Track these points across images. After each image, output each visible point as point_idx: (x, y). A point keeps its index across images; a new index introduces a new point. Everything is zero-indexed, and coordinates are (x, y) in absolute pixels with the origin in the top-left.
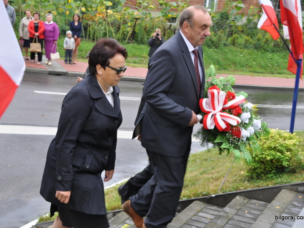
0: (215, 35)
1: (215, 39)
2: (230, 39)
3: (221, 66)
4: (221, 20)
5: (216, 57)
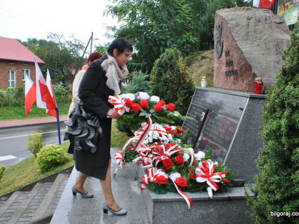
0: (17, 100)
1: (17, 102)
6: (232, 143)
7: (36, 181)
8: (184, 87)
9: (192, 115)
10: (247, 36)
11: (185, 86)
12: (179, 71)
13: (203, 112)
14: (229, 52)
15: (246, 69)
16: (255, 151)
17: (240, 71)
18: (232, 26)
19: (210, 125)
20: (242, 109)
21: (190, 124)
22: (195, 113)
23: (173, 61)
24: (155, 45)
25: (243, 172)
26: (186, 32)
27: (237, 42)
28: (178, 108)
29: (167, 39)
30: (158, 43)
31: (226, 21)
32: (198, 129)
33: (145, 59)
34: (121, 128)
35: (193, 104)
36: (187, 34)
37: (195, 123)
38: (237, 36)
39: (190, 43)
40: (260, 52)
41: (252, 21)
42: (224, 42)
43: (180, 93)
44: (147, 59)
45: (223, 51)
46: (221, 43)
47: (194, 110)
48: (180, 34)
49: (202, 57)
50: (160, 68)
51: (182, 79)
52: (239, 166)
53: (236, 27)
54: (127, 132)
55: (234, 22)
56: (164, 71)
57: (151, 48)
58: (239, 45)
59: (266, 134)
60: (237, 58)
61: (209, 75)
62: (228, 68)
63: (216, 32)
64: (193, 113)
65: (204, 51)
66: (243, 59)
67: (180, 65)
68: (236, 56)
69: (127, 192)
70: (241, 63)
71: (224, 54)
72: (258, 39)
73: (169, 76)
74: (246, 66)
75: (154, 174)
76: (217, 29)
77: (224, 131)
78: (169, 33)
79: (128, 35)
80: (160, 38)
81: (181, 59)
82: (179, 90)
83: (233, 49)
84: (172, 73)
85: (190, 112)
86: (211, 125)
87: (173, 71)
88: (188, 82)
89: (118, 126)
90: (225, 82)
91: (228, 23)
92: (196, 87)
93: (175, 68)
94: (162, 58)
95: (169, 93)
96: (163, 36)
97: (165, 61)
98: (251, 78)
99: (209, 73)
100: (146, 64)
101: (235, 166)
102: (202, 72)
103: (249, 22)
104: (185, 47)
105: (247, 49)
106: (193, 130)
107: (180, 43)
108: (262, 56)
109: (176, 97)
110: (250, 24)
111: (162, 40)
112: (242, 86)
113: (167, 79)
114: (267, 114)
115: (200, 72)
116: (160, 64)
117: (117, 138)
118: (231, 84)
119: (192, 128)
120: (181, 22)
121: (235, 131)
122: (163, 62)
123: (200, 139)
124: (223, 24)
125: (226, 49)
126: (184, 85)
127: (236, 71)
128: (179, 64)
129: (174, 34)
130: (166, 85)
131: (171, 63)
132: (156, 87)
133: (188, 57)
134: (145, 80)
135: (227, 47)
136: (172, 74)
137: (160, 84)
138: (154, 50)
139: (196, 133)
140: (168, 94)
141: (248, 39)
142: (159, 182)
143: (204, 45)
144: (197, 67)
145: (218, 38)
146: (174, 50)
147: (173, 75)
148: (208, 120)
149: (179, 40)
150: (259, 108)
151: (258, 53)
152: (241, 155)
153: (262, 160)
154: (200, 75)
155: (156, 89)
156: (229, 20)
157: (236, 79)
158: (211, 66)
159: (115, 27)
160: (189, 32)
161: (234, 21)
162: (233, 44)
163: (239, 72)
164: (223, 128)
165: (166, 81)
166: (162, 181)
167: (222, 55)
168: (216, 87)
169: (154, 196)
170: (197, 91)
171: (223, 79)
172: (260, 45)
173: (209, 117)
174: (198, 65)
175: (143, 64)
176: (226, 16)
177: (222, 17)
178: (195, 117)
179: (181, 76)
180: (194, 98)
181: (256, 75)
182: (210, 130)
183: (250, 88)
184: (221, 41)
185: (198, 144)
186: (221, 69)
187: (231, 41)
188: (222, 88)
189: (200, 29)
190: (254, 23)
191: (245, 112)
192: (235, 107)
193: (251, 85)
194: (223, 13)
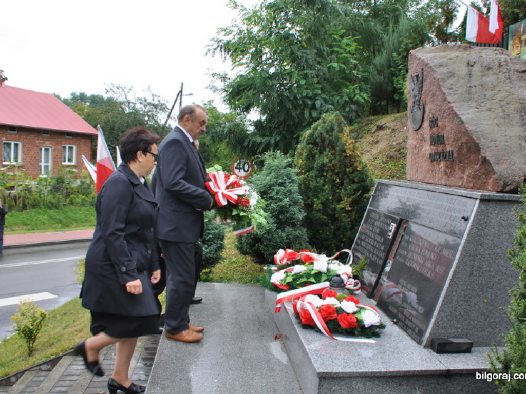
0: (54, 198)
1: (54, 201)
2: (68, 200)
3: (64, 224)
4: (58, 184)
5: (58, 217)
6: (450, 276)
8: (353, 179)
9: (371, 229)
10: (469, 94)
11: (355, 177)
12: (344, 152)
13: (392, 224)
14: (436, 120)
15: (468, 151)
16: (490, 290)
17: (458, 154)
18: (442, 76)
19: (407, 244)
20: (466, 219)
21: (368, 243)
22: (375, 224)
23: (335, 133)
24: (296, 107)
25: (469, 327)
26: (348, 83)
27: (452, 105)
28: (343, 215)
29: (316, 95)
30: (301, 102)
31: (431, 67)
32: (383, 252)
33: (278, 130)
34: (245, 248)
35: (371, 208)
37: (378, 242)
38: (452, 93)
39: (355, 103)
40: (493, 122)
41: (476, 69)
42: (428, 103)
43: (346, 189)
44: (281, 129)
45: (425, 118)
46: (421, 104)
47: (375, 220)
48: (337, 88)
49: (377, 127)
50: (311, 146)
51: (349, 165)
52: (462, 316)
53: (449, 77)
54: (254, 256)
55: (444, 70)
56: (318, 151)
57: (288, 110)
58: (456, 109)
60: (453, 132)
61: (391, 157)
62: (434, 148)
63: (408, 87)
64: (373, 224)
65: (380, 117)
66: (464, 133)
67: (346, 141)
68: (449, 127)
69: (264, 361)
70: (458, 139)
71: (426, 124)
72: (488, 99)
73: (327, 160)
74: (469, 145)
76: (413, 81)
77: (433, 256)
78: (320, 86)
80: (304, 94)
81: (347, 129)
82: (345, 184)
83: (445, 115)
84: (332, 154)
85: (366, 222)
86: (408, 246)
87: (333, 152)
88: (361, 171)
89: (240, 246)
90: (428, 172)
91: (434, 71)
92: (376, 180)
93: (338, 146)
94: (316, 129)
95: (327, 189)
96: (308, 91)
97: (321, 134)
98: (478, 166)
99: (392, 154)
100: (279, 140)
101: (456, 317)
102: (380, 153)
103: (470, 71)
104: (347, 110)
105: (470, 116)
106: (374, 254)
107: (338, 102)
108: (497, 128)
109: (340, 195)
110: (473, 73)
111: (307, 97)
112: (461, 178)
113: (323, 165)
115: (375, 152)
116: (312, 139)
117: (235, 265)
118: (440, 176)
119: (372, 250)
120: (340, 67)
121: (454, 256)
122: (317, 136)
123: (387, 269)
124: (425, 73)
125: (431, 116)
126: (353, 175)
127: (451, 153)
128: (344, 139)
129: (328, 87)
130: (322, 176)
131: (331, 138)
132: (304, 179)
133: (353, 127)
134: (286, 167)
135: (433, 112)
136: (333, 157)
137: (312, 174)
138: (293, 114)
139: (380, 258)
140: (325, 191)
141: (471, 99)
143: (379, 105)
144: (370, 143)
145: (415, 97)
146: (335, 116)
147: (334, 159)
148: (402, 236)
149: (337, 98)
150: (496, 217)
151: (489, 122)
152: (465, 297)
153: (519, 306)
155: (304, 182)
156: (435, 66)
157: (451, 166)
159: (226, 75)
160: (354, 85)
161: (445, 68)
162: (445, 107)
163: (455, 155)
164: (433, 251)
165: (322, 169)
167: (423, 126)
168: (411, 180)
169: (320, 368)
170: (380, 187)
171: (425, 166)
172: (493, 110)
173: (404, 231)
174: (370, 141)
175: (275, 140)
176: (431, 59)
177: (423, 60)
178: (377, 231)
179: (347, 161)
180: (373, 198)
181: (488, 160)
182: (407, 255)
183: (477, 182)
184: (421, 102)
185: (384, 278)
186: (422, 149)
187: (441, 102)
188: (423, 182)
189: (372, 79)
190: (480, 72)
191: (473, 223)
192: (454, 215)
193: (479, 178)
194: (425, 55)
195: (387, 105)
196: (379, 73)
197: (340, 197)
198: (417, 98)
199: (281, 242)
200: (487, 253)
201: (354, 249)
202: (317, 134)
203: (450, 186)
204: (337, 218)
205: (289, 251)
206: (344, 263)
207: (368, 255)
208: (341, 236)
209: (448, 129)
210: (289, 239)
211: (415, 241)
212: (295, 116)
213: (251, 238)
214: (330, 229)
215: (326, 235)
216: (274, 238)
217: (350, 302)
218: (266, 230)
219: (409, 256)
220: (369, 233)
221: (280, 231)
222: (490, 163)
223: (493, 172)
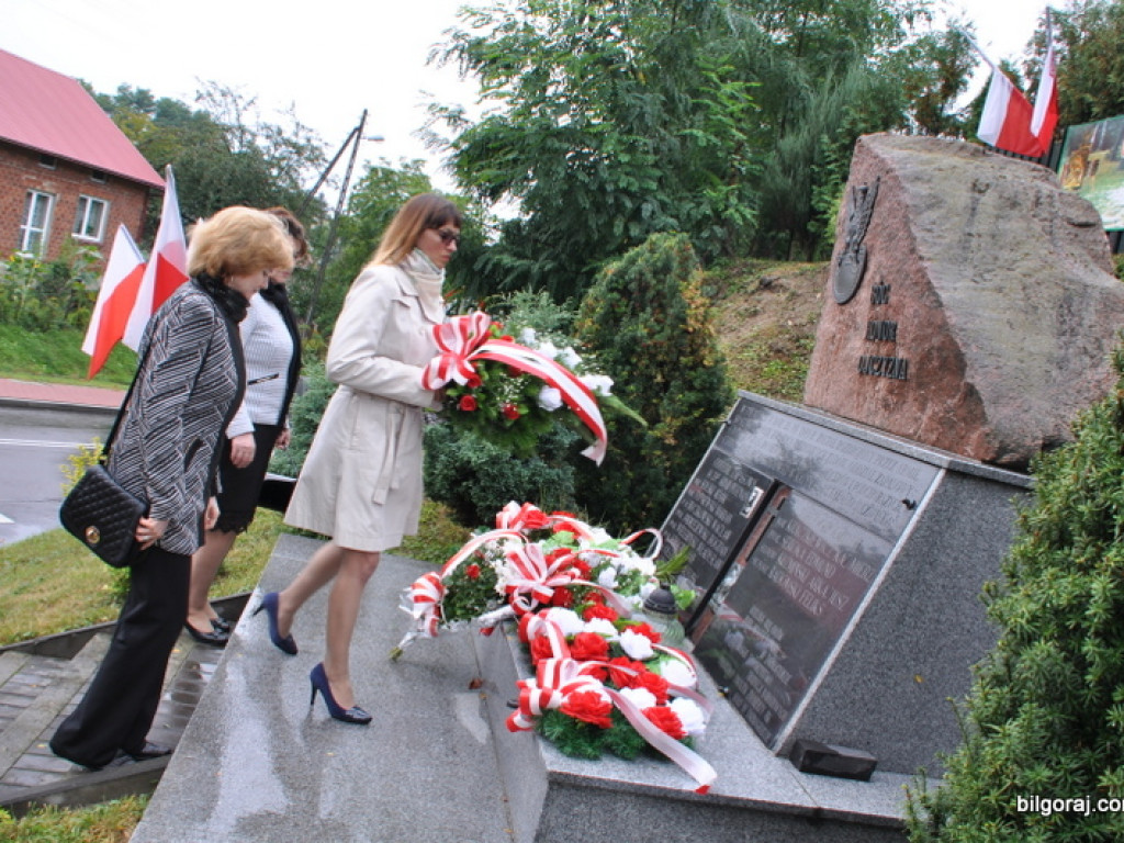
0: (41, 307)
1: (40, 313)
3: (53, 367)
4: (55, 277)
5: (42, 350)
6: (856, 617)
7: (91, 626)
8: (691, 381)
9: (710, 492)
10: (964, 248)
11: (695, 378)
12: (684, 321)
13: (757, 489)
14: (887, 290)
15: (941, 366)
17: (919, 369)
18: (917, 201)
19: (779, 536)
20: (911, 506)
21: (699, 520)
22: (721, 483)
23: (670, 279)
24: (598, 207)
25: (877, 730)
26: (716, 180)
27: (926, 264)
28: (658, 453)
29: (645, 191)
30: (611, 201)
31: (896, 178)
32: (728, 543)
33: (551, 250)
34: (438, 486)
35: (719, 449)
36: (720, 187)
37: (720, 522)
38: (930, 240)
39: (723, 222)
40: (1003, 316)
41: (989, 199)
42: (876, 251)
43: (672, 401)
44: (559, 248)
45: (865, 282)
46: (862, 252)
48: (693, 184)
49: (761, 283)
50: (616, 295)
51: (689, 350)
52: (865, 704)
53: (930, 207)
54: (453, 507)
55: (923, 189)
56: (629, 310)
57: (581, 212)
58: (931, 276)
59: (1027, 615)
60: (916, 321)
61: (779, 351)
62: (871, 347)
63: (842, 212)
64: (716, 483)
65: (770, 262)
66: (940, 327)
67: (692, 298)
68: (911, 311)
69: (438, 729)
70: (925, 338)
71: (865, 294)
72: (1001, 267)
73: (645, 332)
74: (944, 354)
75: (563, 683)
76: (855, 200)
77: (829, 571)
78: (658, 173)
79: (505, 154)
80: (622, 185)
81: (698, 275)
82: (672, 389)
83: (908, 282)
84: (656, 320)
85: (702, 475)
86: (781, 541)
87: (661, 316)
88: (711, 367)
90: (850, 395)
91: (903, 188)
92: (740, 392)
93: (672, 306)
94: (633, 262)
95: (632, 392)
96: (632, 179)
97: (641, 274)
98: (955, 400)
99: (780, 345)
100: (550, 271)
101: (853, 702)
102: (756, 338)
103: (976, 201)
104: (705, 234)
105: (958, 295)
106: (707, 546)
107: (689, 215)
108: (1008, 328)
109: (657, 411)
110: (980, 208)
111: (626, 191)
112: (916, 420)
113: (635, 340)
114: (1036, 546)
115: (746, 333)
116: (621, 281)
118: (873, 407)
119: (704, 537)
120: (709, 140)
121: (873, 578)
122: (632, 276)
123: (730, 581)
124: (882, 187)
125: (878, 279)
126: (693, 373)
127: (904, 365)
128: (689, 294)
129: (675, 180)
130: (628, 362)
131: (660, 287)
133: (710, 273)
135: (885, 272)
136: (658, 328)
137: (608, 355)
138: (590, 223)
139: (719, 556)
140: (629, 396)
141: (966, 259)
142: (578, 712)
143: (773, 238)
144: (740, 315)
145: (852, 233)
146: (678, 243)
147: (659, 332)
148: (773, 518)
149: (688, 206)
150: (973, 512)
151: (995, 315)
152: (878, 666)
153: (987, 700)
154: (746, 347)
156: (906, 178)
157: (898, 391)
158: (790, 323)
159: (461, 112)
160: (729, 184)
161: (926, 186)
162: (910, 267)
163: (912, 370)
164: (830, 560)
165: (630, 348)
166: (591, 712)
167: (857, 298)
168: (812, 406)
169: (555, 761)
170: (744, 407)
171: (846, 381)
172: (1006, 291)
173: (779, 508)
174: (741, 309)
175: (541, 268)
176: (898, 162)
177: (883, 161)
178: (723, 498)
179: (686, 341)
180: (725, 429)
181: (977, 392)
182: (776, 560)
183: (946, 434)
184: (862, 246)
185: (720, 598)
186: (844, 347)
187: (903, 253)
188: (836, 414)
189: (769, 179)
190: (994, 207)
191: (922, 517)
192: (887, 492)
193: (952, 426)
194: (888, 149)
195: (789, 242)
196: (787, 170)
197: (658, 415)
198: (855, 237)
199: (516, 486)
200: (940, 581)
201: (668, 528)
202: (632, 273)
203: (890, 431)
204: (644, 458)
205: (531, 508)
206: (642, 553)
207: (693, 546)
208: (645, 496)
209: (908, 313)
210: (535, 483)
211: (797, 533)
212: (594, 227)
213: (455, 468)
214: (625, 476)
215: (615, 488)
216: (502, 475)
217: (640, 636)
218: (490, 456)
219: (780, 561)
220: (704, 500)
221: (518, 462)
222: (980, 399)
223: (982, 418)
